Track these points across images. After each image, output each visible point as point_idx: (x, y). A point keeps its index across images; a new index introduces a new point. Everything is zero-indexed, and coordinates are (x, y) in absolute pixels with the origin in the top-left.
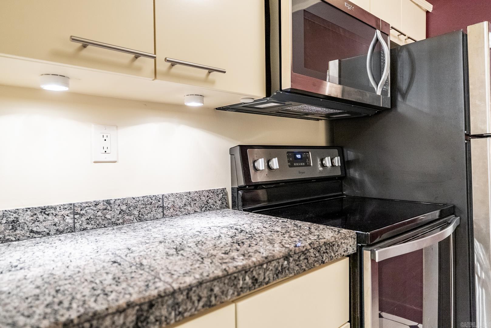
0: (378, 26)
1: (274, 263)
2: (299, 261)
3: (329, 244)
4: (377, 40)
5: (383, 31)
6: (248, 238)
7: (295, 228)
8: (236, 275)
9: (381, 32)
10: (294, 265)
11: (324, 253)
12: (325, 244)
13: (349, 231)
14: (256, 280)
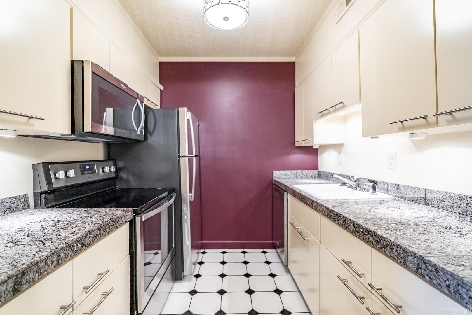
0: (138, 97)
1: (93, 233)
2: (106, 229)
3: (120, 217)
4: (138, 105)
5: (141, 100)
6: (67, 224)
7: (96, 213)
8: (73, 244)
9: (140, 101)
10: (103, 232)
11: (117, 222)
12: (118, 217)
13: (129, 209)
14: (84, 244)
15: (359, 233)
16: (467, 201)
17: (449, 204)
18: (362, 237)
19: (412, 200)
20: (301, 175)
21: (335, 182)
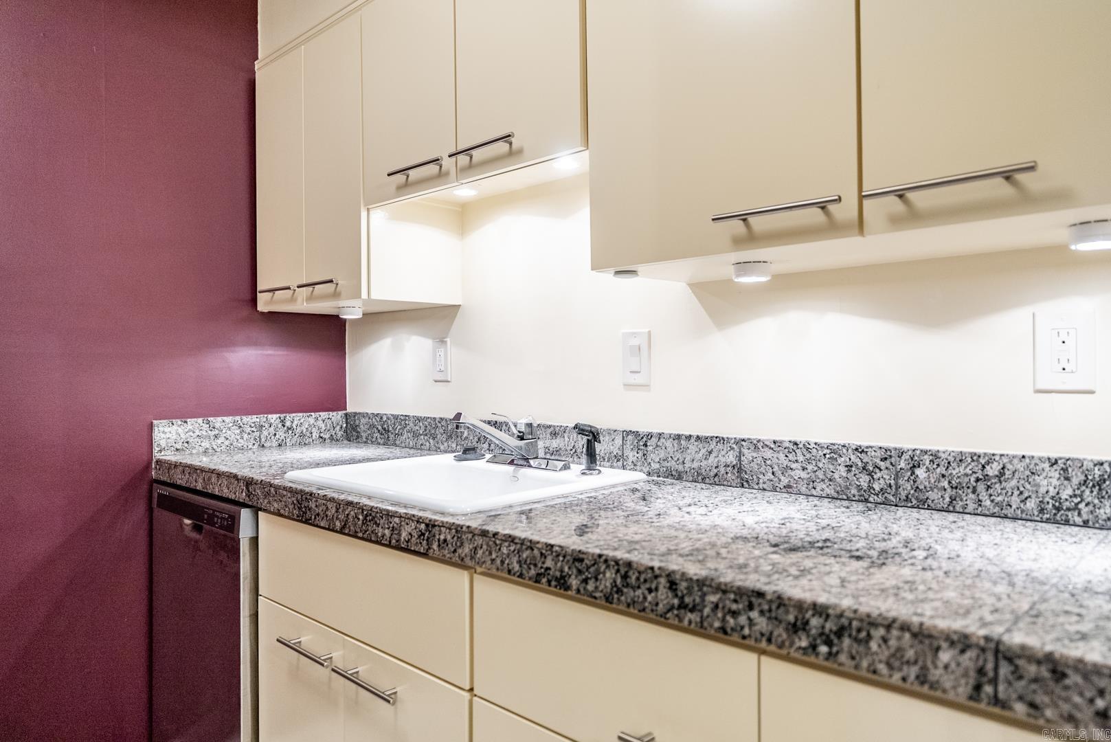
15: (701, 611)
16: (848, 460)
17: (804, 475)
18: (717, 624)
19: (701, 478)
20: (281, 434)
21: (421, 449)
